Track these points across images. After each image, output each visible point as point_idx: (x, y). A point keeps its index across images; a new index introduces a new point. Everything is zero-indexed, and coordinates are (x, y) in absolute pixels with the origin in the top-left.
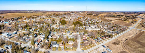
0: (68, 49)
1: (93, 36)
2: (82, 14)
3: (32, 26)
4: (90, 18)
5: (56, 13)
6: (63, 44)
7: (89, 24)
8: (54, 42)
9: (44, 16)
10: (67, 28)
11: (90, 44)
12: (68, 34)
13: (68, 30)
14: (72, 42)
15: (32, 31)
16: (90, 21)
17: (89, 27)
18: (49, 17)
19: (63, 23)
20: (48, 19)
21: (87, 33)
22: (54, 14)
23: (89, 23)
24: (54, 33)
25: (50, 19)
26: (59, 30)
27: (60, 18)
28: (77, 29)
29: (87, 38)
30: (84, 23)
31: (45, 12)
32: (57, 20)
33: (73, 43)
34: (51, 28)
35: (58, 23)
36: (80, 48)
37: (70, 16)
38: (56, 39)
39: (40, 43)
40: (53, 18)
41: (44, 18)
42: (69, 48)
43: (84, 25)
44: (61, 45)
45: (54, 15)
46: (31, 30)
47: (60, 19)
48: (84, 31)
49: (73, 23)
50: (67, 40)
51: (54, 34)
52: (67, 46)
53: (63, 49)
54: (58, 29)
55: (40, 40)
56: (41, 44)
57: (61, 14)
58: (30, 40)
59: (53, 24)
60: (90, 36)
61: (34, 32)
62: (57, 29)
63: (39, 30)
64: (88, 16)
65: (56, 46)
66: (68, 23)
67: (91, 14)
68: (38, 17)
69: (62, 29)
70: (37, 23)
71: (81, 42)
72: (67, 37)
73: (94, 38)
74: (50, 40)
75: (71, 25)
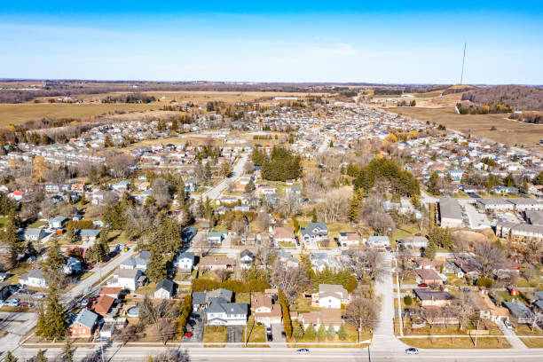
0: (311, 335)
1: (496, 278)
2: (420, 104)
3: (40, 198)
4: (487, 140)
5: (229, 99)
6: (277, 306)
7: (471, 181)
8: (216, 293)
9: (133, 120)
10: (306, 207)
11: (466, 322)
12: (312, 245)
13: (309, 220)
14: (338, 297)
15: (45, 240)
16: (486, 161)
17: (470, 210)
18: (175, 128)
19: (275, 172)
20: (171, 141)
21: (451, 249)
22: (210, 108)
23: (471, 175)
24: (216, 238)
25: (180, 147)
26: (248, 218)
27: (256, 138)
28: (376, 214)
29: (444, 277)
30: (434, 177)
31: (138, 95)
32: (237, 146)
33: (346, 302)
34: (194, 208)
35: (239, 168)
36: (396, 332)
37: (328, 121)
38: (228, 274)
39: (115, 310)
40: (205, 134)
41: (140, 135)
42: (322, 329)
43: (433, 190)
44: (266, 310)
45: (213, 114)
46: (31, 235)
47: (258, 142)
48: (425, 231)
49: (351, 170)
50: (307, 280)
51: (214, 245)
52: (301, 318)
53: (276, 334)
54: (244, 209)
55: (114, 290)
56: (122, 320)
57: (262, 104)
58: (22, 308)
59: (207, 176)
60: (471, 274)
61: (58, 246)
62: (236, 209)
63: (100, 223)
64: (465, 126)
65: (232, 316)
66: (309, 170)
67: (497, 110)
68: (84, 130)
69: (271, 210)
70: (86, 180)
71: (400, 296)
72: (305, 259)
73: (499, 290)
74: (185, 285)
75: (334, 185)
